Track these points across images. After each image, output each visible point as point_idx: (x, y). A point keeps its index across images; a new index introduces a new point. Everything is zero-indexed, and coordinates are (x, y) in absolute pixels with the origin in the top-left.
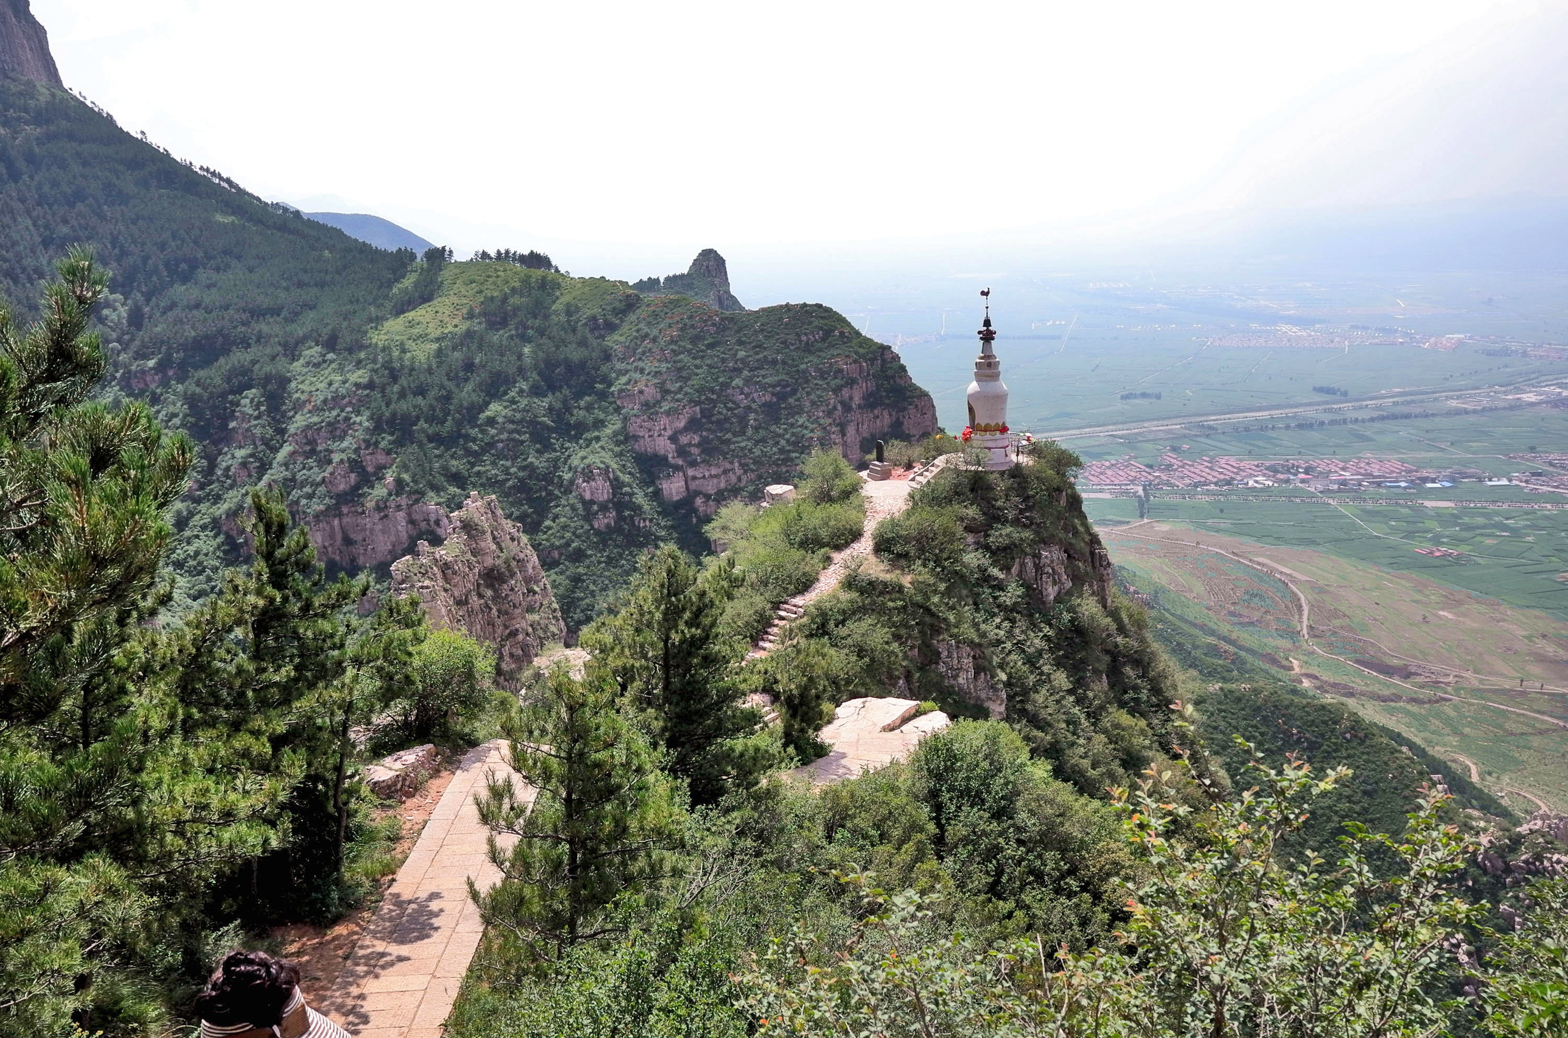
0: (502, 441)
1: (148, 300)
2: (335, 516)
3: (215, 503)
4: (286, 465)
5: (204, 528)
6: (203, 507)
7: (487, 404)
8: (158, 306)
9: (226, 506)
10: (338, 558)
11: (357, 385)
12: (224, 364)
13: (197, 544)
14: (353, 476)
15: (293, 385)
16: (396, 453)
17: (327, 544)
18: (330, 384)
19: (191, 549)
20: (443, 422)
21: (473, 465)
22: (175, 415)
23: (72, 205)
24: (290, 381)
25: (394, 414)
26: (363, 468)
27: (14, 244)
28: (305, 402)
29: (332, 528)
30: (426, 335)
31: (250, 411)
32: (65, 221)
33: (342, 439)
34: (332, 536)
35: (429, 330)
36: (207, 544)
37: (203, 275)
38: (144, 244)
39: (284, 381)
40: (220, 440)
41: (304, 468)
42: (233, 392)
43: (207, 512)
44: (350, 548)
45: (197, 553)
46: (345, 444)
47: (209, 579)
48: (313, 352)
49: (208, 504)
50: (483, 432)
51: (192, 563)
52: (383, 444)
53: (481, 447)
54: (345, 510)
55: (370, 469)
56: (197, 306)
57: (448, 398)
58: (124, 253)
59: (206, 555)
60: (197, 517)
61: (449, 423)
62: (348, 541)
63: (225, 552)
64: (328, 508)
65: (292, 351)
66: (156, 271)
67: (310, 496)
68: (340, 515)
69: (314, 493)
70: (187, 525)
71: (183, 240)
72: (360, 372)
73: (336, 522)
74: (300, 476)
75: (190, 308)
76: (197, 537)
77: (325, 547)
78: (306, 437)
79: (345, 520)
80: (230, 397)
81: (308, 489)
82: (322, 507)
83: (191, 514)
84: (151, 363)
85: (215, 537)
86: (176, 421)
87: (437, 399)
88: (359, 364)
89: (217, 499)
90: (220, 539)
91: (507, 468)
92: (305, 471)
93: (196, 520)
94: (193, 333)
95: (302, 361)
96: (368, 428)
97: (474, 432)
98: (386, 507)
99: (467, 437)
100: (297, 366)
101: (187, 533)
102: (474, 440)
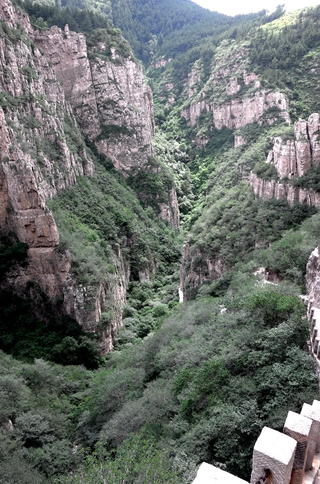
0: (315, 68)
1: (165, 37)
2: (228, 105)
3: (179, 106)
4: (210, 85)
5: (174, 115)
6: (175, 108)
7: (308, 51)
8: (168, 38)
9: (183, 105)
10: (227, 125)
11: (245, 46)
12: (189, 52)
13: (171, 121)
14: (239, 86)
15: (215, 55)
16: (261, 73)
17: (223, 118)
18: (232, 49)
19: (169, 123)
20: (285, 60)
21: (298, 79)
22: (169, 72)
23: (144, 4)
24: (215, 54)
25: (261, 56)
26: (244, 83)
27: (123, 17)
28: (220, 60)
29: (226, 111)
30: (278, 27)
31: (197, 67)
32: (141, 10)
33: (235, 72)
34: (226, 115)
35: (279, 26)
36: (174, 121)
37: (185, 26)
38: (166, 17)
39: (212, 54)
40: (185, 82)
41: (217, 86)
42: (191, 62)
43: (176, 109)
44: (233, 120)
45: (171, 124)
46: (237, 72)
47: (174, 134)
48: (225, 41)
49: (177, 106)
50: (304, 63)
51: (168, 127)
52: (255, 70)
53: (303, 71)
54: (233, 102)
55: (247, 83)
56: (182, 35)
57: (288, 49)
58: (159, 20)
59: (174, 125)
60: (173, 111)
61: (288, 59)
62: (233, 117)
63: (181, 124)
64: (226, 101)
65: (216, 44)
66: (169, 26)
67: (218, 97)
68: (231, 105)
69: (220, 95)
70: (168, 114)
71: (180, 15)
72: (247, 42)
73: (229, 107)
74: (215, 89)
75: (179, 36)
76: (172, 118)
77: (222, 120)
78: (219, 72)
79: (232, 107)
80: (190, 64)
81: (218, 94)
82: (223, 101)
83: (171, 110)
84: (163, 57)
85: (178, 118)
86: (169, 75)
87: (284, 49)
88: (246, 39)
89: (181, 104)
90: (179, 119)
91: (316, 81)
92: (217, 87)
93: (172, 112)
94: (179, 43)
95: (220, 46)
96: (249, 64)
97: (301, 64)
98: (254, 95)
99: (297, 66)
100: (218, 48)
101: (168, 117)
102: (300, 68)
